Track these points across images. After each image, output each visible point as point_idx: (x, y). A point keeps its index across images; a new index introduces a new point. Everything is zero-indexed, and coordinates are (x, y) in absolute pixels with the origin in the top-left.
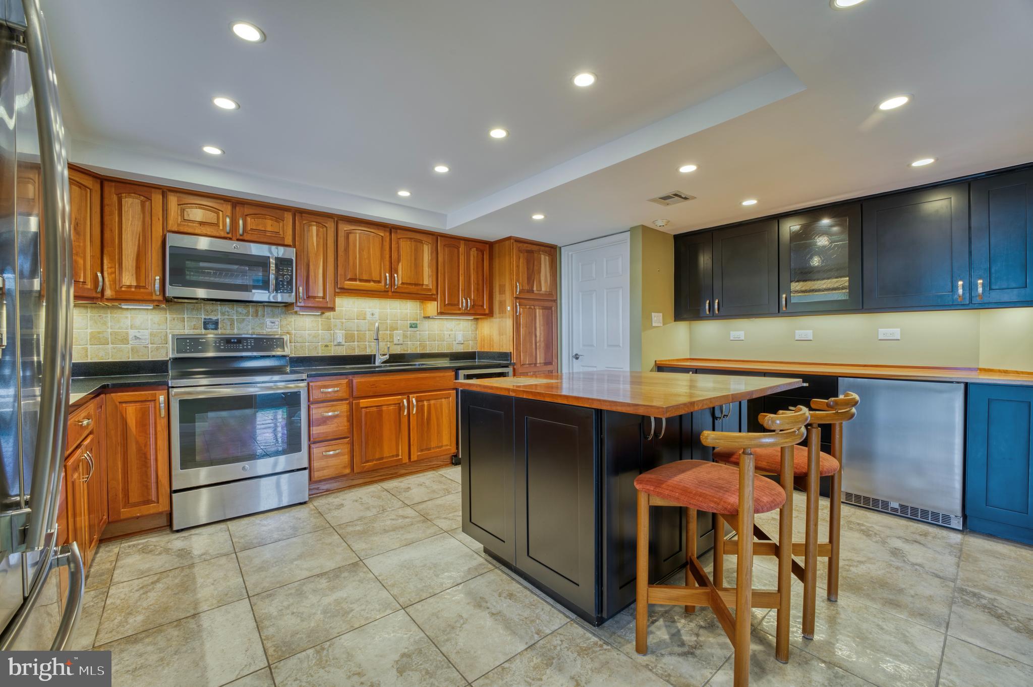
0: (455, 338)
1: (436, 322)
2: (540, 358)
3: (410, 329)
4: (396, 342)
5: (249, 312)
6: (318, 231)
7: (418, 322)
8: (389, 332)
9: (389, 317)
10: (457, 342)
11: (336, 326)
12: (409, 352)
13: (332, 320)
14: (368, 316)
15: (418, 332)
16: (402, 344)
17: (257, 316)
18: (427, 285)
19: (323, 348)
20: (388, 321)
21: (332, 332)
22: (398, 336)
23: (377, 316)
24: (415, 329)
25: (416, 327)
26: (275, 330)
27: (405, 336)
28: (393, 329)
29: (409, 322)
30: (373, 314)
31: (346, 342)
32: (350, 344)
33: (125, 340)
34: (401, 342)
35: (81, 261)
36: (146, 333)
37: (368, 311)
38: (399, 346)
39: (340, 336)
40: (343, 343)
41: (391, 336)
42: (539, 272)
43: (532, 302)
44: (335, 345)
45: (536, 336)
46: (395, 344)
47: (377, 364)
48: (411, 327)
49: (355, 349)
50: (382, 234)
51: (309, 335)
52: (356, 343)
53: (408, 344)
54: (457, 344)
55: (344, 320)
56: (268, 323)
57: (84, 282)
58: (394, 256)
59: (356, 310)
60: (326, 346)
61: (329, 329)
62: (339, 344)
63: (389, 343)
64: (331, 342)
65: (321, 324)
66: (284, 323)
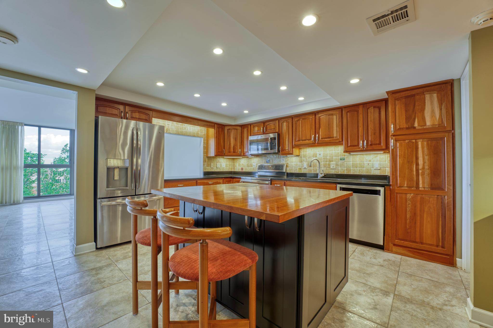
0: (373, 166)
1: (358, 156)
2: (423, 183)
3: (340, 161)
4: (331, 167)
5: (277, 156)
6: (286, 124)
7: (346, 157)
8: (328, 163)
9: (328, 155)
10: (374, 168)
11: (304, 160)
12: (339, 173)
13: (303, 158)
14: (318, 155)
15: (345, 163)
16: (335, 169)
17: (279, 158)
18: (336, 137)
19: (299, 170)
20: (328, 157)
21: (302, 163)
22: (333, 165)
23: (322, 155)
24: (343, 161)
25: (344, 160)
26: (284, 162)
27: (337, 165)
28: (330, 161)
29: (340, 157)
30: (320, 154)
31: (308, 167)
32: (309, 169)
33: (252, 166)
34: (334, 168)
35: (236, 147)
36: (255, 164)
37: (318, 153)
38: (334, 170)
39: (305, 165)
40: (307, 168)
41: (329, 165)
42: (423, 110)
43: (412, 137)
44: (304, 169)
45: (417, 164)
46: (331, 169)
47: (319, 178)
48: (341, 160)
49: (311, 171)
50: (311, 117)
51: (294, 164)
52: (312, 168)
53: (339, 169)
54: (375, 169)
55: (307, 158)
56: (282, 160)
57: (237, 152)
58: (317, 126)
59: (312, 153)
60: (300, 169)
61: (301, 162)
62: (305, 168)
63: (328, 168)
64: (302, 167)
65: (299, 160)
66: (287, 160)
